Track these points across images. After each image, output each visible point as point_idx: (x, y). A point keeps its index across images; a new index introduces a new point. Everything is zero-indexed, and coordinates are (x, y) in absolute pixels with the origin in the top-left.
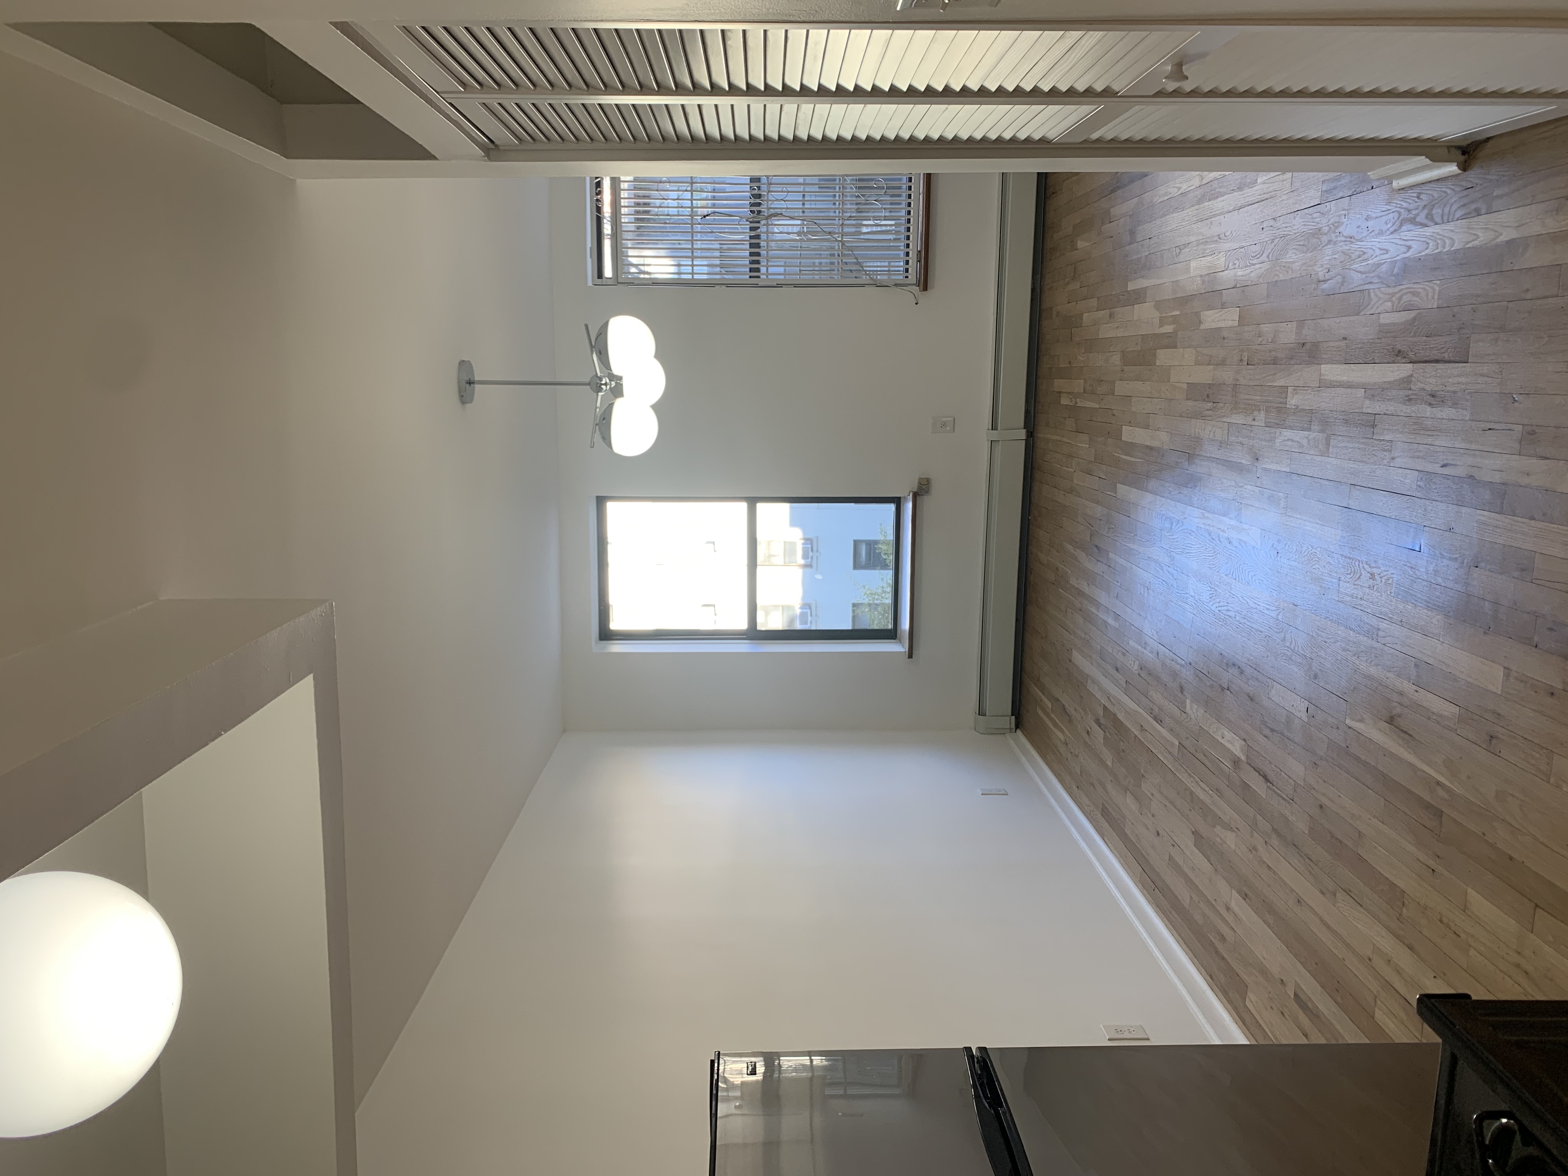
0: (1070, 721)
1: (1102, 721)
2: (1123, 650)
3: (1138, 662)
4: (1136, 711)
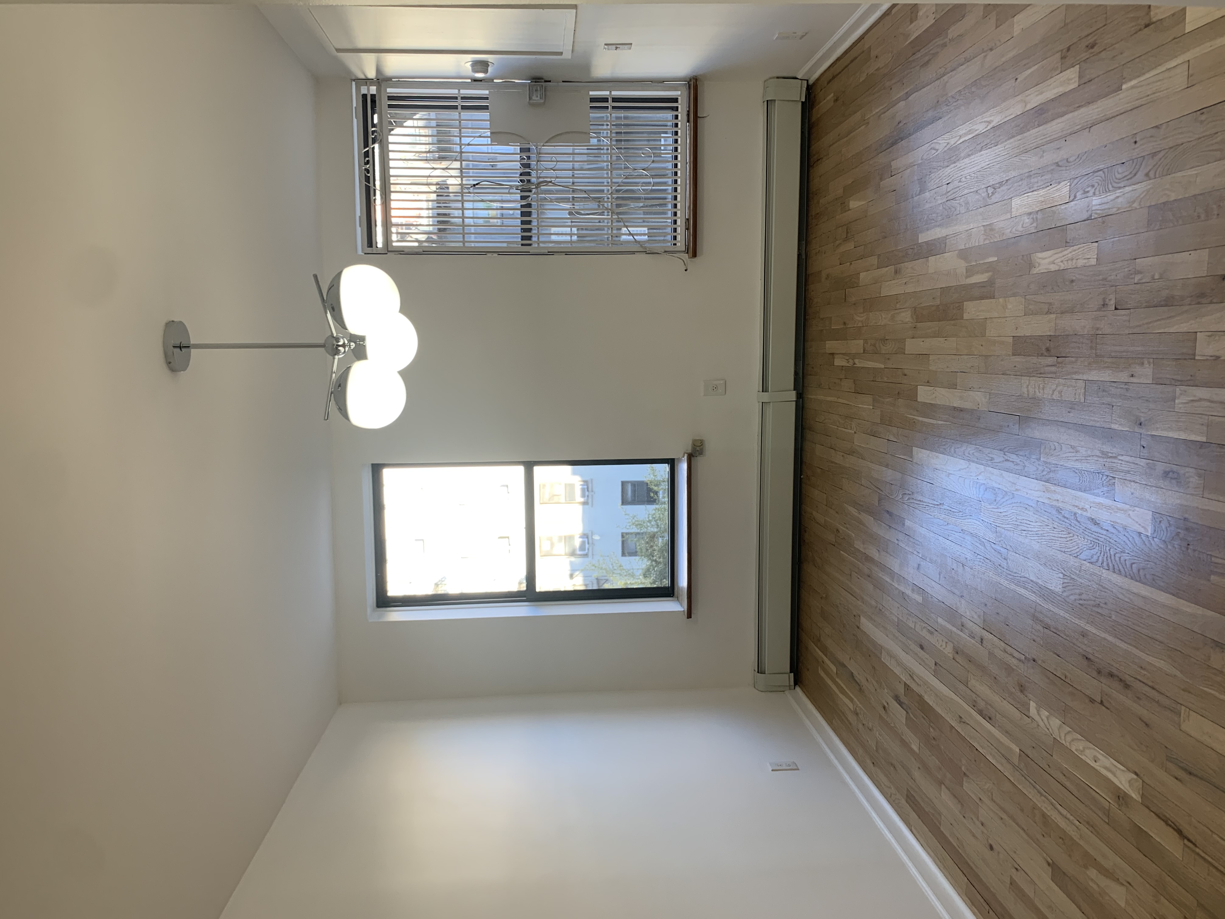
0: (861, 690)
1: (903, 699)
2: (930, 628)
3: (952, 645)
4: (952, 699)
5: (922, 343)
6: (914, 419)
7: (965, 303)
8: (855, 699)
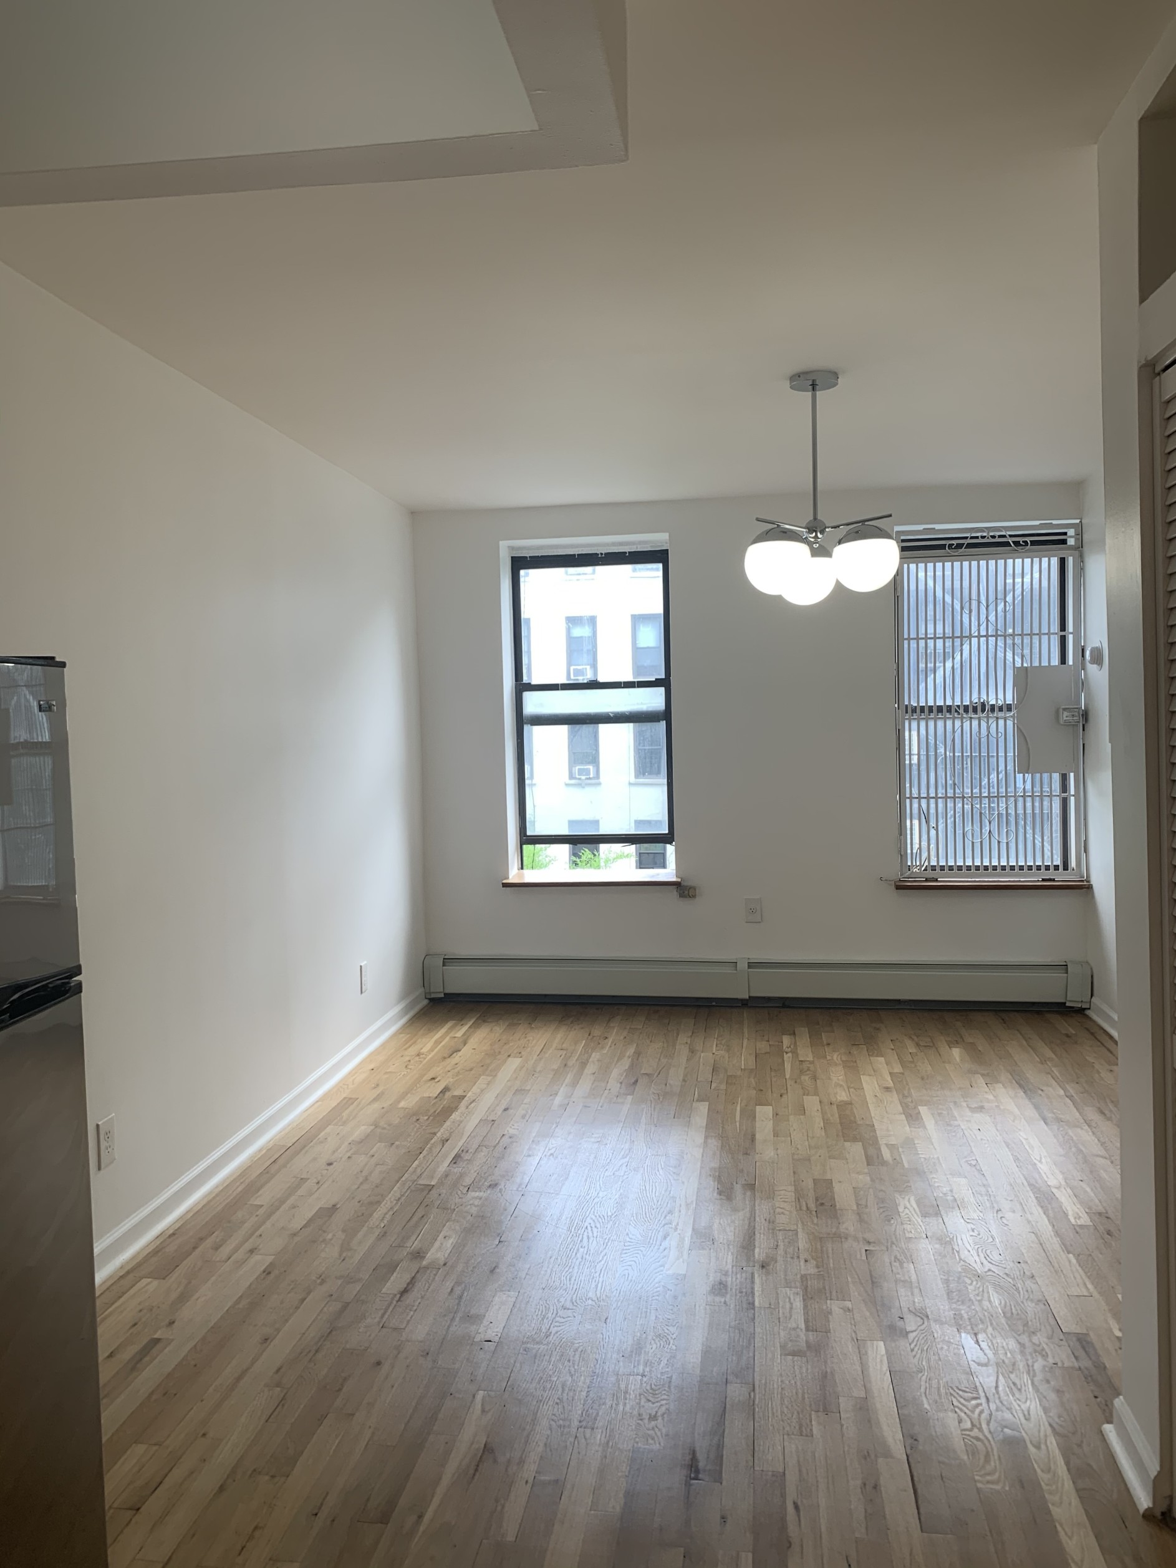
0: (444, 1058)
1: (448, 1094)
2: (528, 1116)
3: (517, 1133)
4: (463, 1133)
5: (816, 1109)
6: (737, 1103)
7: (861, 1143)
8: (433, 1054)
